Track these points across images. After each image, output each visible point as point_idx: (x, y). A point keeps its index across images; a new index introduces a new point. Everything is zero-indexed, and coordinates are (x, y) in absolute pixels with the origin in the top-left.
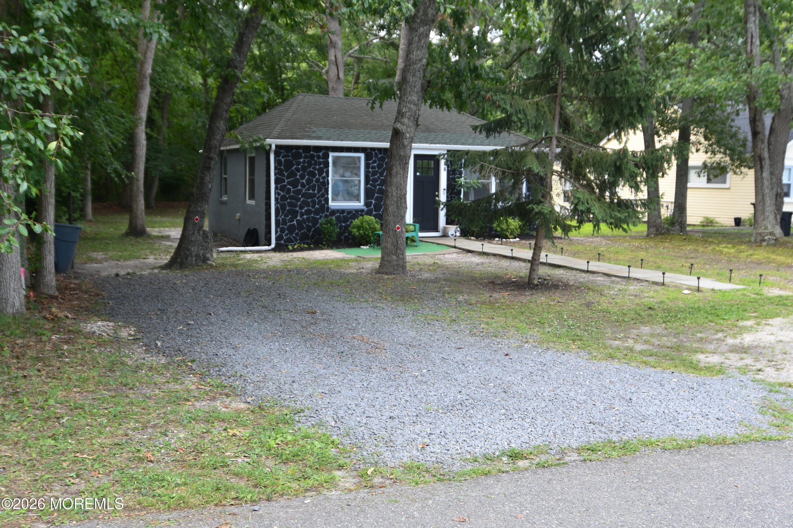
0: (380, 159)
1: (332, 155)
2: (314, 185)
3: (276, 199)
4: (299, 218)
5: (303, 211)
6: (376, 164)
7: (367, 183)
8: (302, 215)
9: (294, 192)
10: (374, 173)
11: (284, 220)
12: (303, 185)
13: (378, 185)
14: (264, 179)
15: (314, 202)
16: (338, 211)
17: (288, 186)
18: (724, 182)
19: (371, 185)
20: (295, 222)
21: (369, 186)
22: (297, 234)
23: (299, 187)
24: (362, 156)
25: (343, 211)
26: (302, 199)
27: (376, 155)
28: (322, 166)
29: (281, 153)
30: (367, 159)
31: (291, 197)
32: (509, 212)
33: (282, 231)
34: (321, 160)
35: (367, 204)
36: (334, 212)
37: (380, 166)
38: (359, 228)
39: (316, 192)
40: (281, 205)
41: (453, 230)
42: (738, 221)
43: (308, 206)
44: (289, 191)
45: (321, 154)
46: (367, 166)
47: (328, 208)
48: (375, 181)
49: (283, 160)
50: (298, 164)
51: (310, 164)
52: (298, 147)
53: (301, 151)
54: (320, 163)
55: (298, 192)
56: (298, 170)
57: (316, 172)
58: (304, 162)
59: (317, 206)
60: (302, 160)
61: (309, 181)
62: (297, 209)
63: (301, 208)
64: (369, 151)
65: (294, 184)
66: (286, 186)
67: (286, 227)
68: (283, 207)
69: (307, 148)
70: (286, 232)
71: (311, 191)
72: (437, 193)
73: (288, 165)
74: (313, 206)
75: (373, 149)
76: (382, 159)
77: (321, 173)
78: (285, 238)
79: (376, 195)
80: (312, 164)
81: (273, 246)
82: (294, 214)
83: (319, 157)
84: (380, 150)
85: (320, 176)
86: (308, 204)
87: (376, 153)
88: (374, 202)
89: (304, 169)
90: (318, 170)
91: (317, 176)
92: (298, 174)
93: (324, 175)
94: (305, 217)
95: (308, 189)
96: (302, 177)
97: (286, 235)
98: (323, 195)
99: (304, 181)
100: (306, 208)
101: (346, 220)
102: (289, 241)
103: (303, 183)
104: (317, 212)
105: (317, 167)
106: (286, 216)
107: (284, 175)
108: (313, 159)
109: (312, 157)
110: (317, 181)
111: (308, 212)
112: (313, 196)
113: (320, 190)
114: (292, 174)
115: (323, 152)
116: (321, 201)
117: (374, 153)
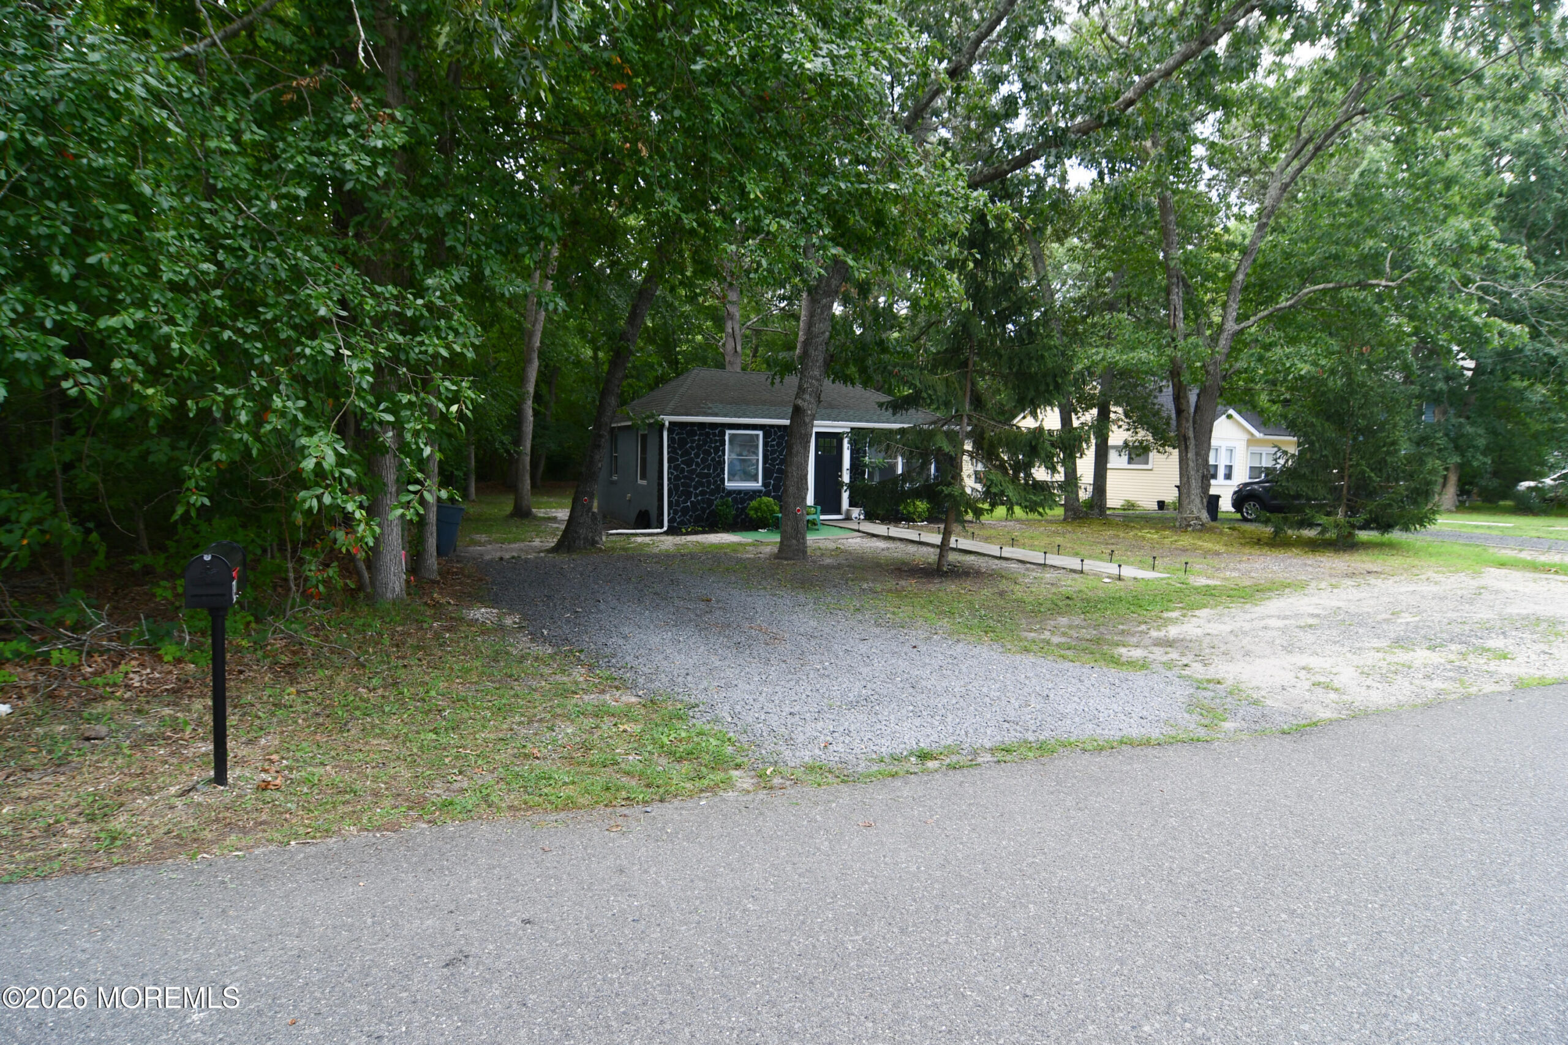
0: (779, 437)
1: (728, 432)
2: (710, 464)
3: (669, 479)
4: (693, 498)
5: (698, 491)
6: (775, 443)
7: (765, 463)
8: (696, 496)
9: (688, 471)
10: (773, 452)
11: (677, 501)
12: (698, 465)
13: (778, 464)
14: (657, 458)
15: (709, 483)
16: (734, 491)
17: (683, 465)
18: (1147, 463)
19: (770, 464)
20: (689, 503)
21: (767, 465)
22: (691, 516)
23: (694, 467)
24: (760, 433)
25: (739, 492)
26: (697, 479)
27: (776, 433)
28: (718, 444)
29: (675, 430)
30: (765, 437)
31: (685, 477)
32: (917, 494)
33: (676, 512)
34: (717, 438)
35: (765, 485)
36: (730, 493)
37: (779, 445)
38: (756, 510)
39: (712, 471)
40: (674, 485)
41: (856, 512)
42: (1161, 505)
44: (683, 470)
45: (717, 431)
46: (765, 444)
47: (724, 488)
48: (774, 460)
49: (676, 437)
50: (693, 441)
51: (705, 442)
52: (693, 424)
53: (696, 428)
54: (716, 442)
55: (692, 472)
56: (692, 448)
57: (712, 451)
58: (699, 439)
59: (712, 486)
60: (696, 438)
61: (704, 460)
62: (692, 489)
63: (696, 488)
64: (768, 428)
65: (689, 463)
66: (680, 465)
67: (679, 508)
68: (676, 487)
69: (702, 425)
70: (680, 514)
71: (706, 471)
72: (839, 473)
73: (682, 443)
74: (708, 487)
75: (772, 426)
76: (782, 437)
77: (716, 452)
78: (678, 520)
79: (775, 474)
80: (707, 442)
81: (665, 528)
82: (688, 495)
83: (714, 435)
84: (779, 427)
85: (715, 454)
86: (702, 485)
87: (775, 431)
88: (772, 482)
89: (699, 447)
90: (714, 448)
91: (713, 455)
92: (693, 452)
93: (720, 453)
94: (699, 498)
95: (703, 469)
96: (697, 455)
97: (679, 517)
98: (718, 475)
99: (699, 460)
100: (700, 489)
101: (743, 501)
102: (682, 523)
103: (697, 462)
104: (712, 493)
105: (713, 445)
106: (680, 497)
107: (678, 454)
108: (709, 437)
109: (708, 434)
110: (713, 459)
111: (703, 493)
112: (708, 475)
113: (715, 470)
114: (686, 453)
115: (720, 429)
116: (716, 481)
117: (772, 430)
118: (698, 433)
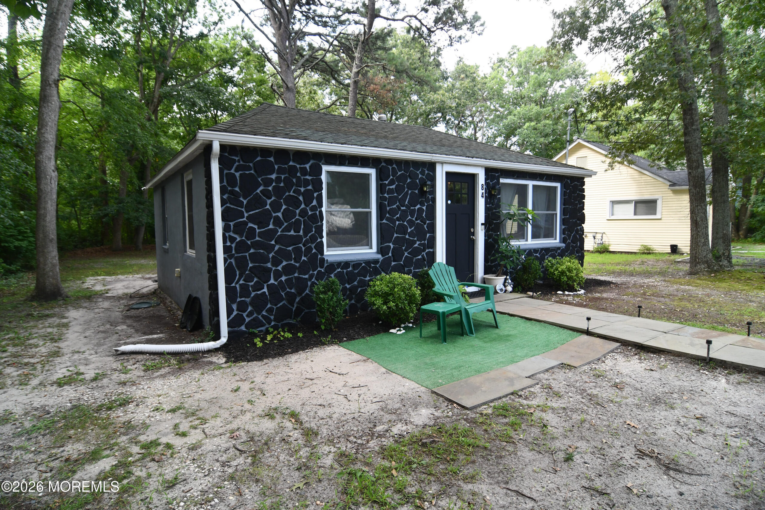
0: (399, 179)
1: (326, 168)
2: (298, 222)
3: (226, 250)
4: (272, 281)
5: (280, 268)
6: (394, 187)
7: (380, 216)
8: (278, 275)
9: (261, 235)
10: (392, 201)
11: (244, 289)
12: (278, 222)
13: (398, 219)
14: (205, 211)
15: (298, 251)
16: (339, 264)
17: (250, 225)
18: (655, 214)
19: (387, 219)
20: (265, 290)
21: (384, 221)
22: (270, 311)
23: (271, 226)
24: (372, 172)
25: (346, 264)
26: (277, 248)
27: (394, 172)
28: (310, 187)
29: (234, 161)
30: (380, 177)
31: (255, 245)
33: (242, 307)
34: (309, 178)
35: (381, 250)
36: (332, 266)
37: (399, 190)
38: (386, 297)
39: (301, 233)
40: (236, 259)
42: (674, 249)
43: (289, 258)
44: (251, 233)
45: (308, 166)
46: (381, 189)
47: (322, 260)
48: (393, 212)
49: (237, 174)
50: (268, 182)
51: (289, 185)
52: (265, 151)
53: (272, 159)
54: (306, 183)
55: (269, 235)
56: (266, 193)
57: (301, 198)
58: (278, 180)
59: (303, 258)
60: (274, 176)
61: (288, 215)
62: (269, 265)
63: (276, 263)
64: (383, 163)
65: (262, 220)
66: (245, 224)
67: (248, 300)
68: (242, 263)
69: (283, 154)
70: (250, 309)
71: (292, 233)
72: (472, 230)
73: (249, 184)
74: (297, 259)
75: (389, 161)
76: (404, 178)
77: (308, 200)
78: (247, 320)
79: (395, 235)
80: (292, 184)
81: (224, 340)
82: (264, 275)
83: (304, 172)
85: (307, 205)
86: (287, 256)
87: (393, 169)
88: (392, 246)
89: (278, 192)
90: (303, 194)
91: (303, 206)
92: (268, 201)
93: (315, 203)
94: (283, 278)
95: (288, 229)
96: (276, 207)
97: (250, 314)
98: (313, 239)
99: (280, 214)
100: (284, 263)
101: (351, 278)
102: (255, 324)
103: (277, 218)
104: (304, 269)
105: (302, 189)
106: (248, 279)
107: (241, 204)
108: (295, 176)
109: (292, 171)
110: (303, 213)
111: (288, 270)
112: (296, 240)
113: (307, 230)
114: (257, 202)
115: (312, 162)
116: (309, 249)
117: (390, 168)
118: (276, 167)
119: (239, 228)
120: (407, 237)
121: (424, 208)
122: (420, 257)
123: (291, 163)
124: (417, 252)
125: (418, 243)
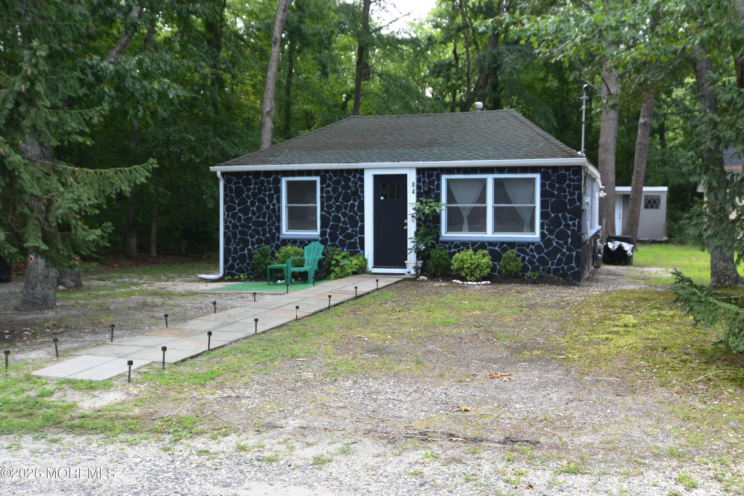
0: (334, 183)
1: (284, 181)
2: (265, 213)
3: (226, 227)
4: (250, 247)
5: (254, 240)
6: (330, 189)
7: (322, 209)
8: (253, 244)
9: (244, 220)
10: (329, 199)
11: (235, 249)
12: (254, 213)
13: (333, 212)
15: (265, 231)
16: (289, 240)
17: (239, 214)
19: (325, 211)
20: (246, 252)
21: (323, 213)
22: (248, 264)
23: (250, 215)
24: (318, 179)
25: (295, 241)
26: (253, 227)
27: (331, 179)
28: (272, 192)
29: (232, 180)
30: (322, 182)
31: (242, 225)
33: (234, 259)
34: (271, 186)
35: (323, 234)
36: (285, 241)
37: (334, 191)
39: (266, 220)
40: (232, 233)
43: (259, 235)
44: (240, 219)
45: (271, 179)
46: (323, 191)
47: (278, 237)
48: (330, 207)
49: (234, 187)
50: (249, 190)
51: (260, 191)
52: (248, 173)
53: (251, 177)
54: (270, 189)
55: (248, 220)
56: (248, 196)
57: (267, 199)
58: (254, 188)
59: (268, 235)
60: (252, 187)
61: (259, 209)
62: (249, 238)
63: (252, 237)
64: (322, 173)
65: (245, 211)
66: (237, 213)
67: (237, 256)
68: (234, 235)
69: (257, 174)
70: (238, 261)
71: (261, 219)
72: (405, 221)
73: (239, 192)
74: (264, 235)
75: (327, 171)
76: (337, 182)
77: (271, 199)
78: (236, 267)
79: (331, 223)
80: (262, 191)
81: (221, 275)
82: (245, 243)
83: (269, 182)
85: (270, 203)
86: (258, 233)
87: (330, 176)
88: (328, 230)
89: (254, 195)
90: (268, 196)
91: (268, 203)
92: (249, 201)
93: (275, 201)
94: (256, 246)
95: (259, 217)
96: (253, 204)
97: (238, 265)
98: (273, 223)
99: (255, 208)
100: (257, 237)
102: (240, 270)
103: (253, 211)
104: (268, 241)
105: (267, 193)
106: (238, 245)
107: (235, 203)
108: (263, 185)
109: (262, 182)
110: (268, 208)
111: (259, 241)
112: (263, 224)
113: (270, 218)
114: (243, 202)
115: (274, 176)
116: (271, 230)
117: (328, 175)
118: (253, 181)
119: (234, 216)
120: (341, 224)
121: (356, 204)
122: (353, 240)
123: (262, 178)
124: (351, 236)
125: (350, 229)
